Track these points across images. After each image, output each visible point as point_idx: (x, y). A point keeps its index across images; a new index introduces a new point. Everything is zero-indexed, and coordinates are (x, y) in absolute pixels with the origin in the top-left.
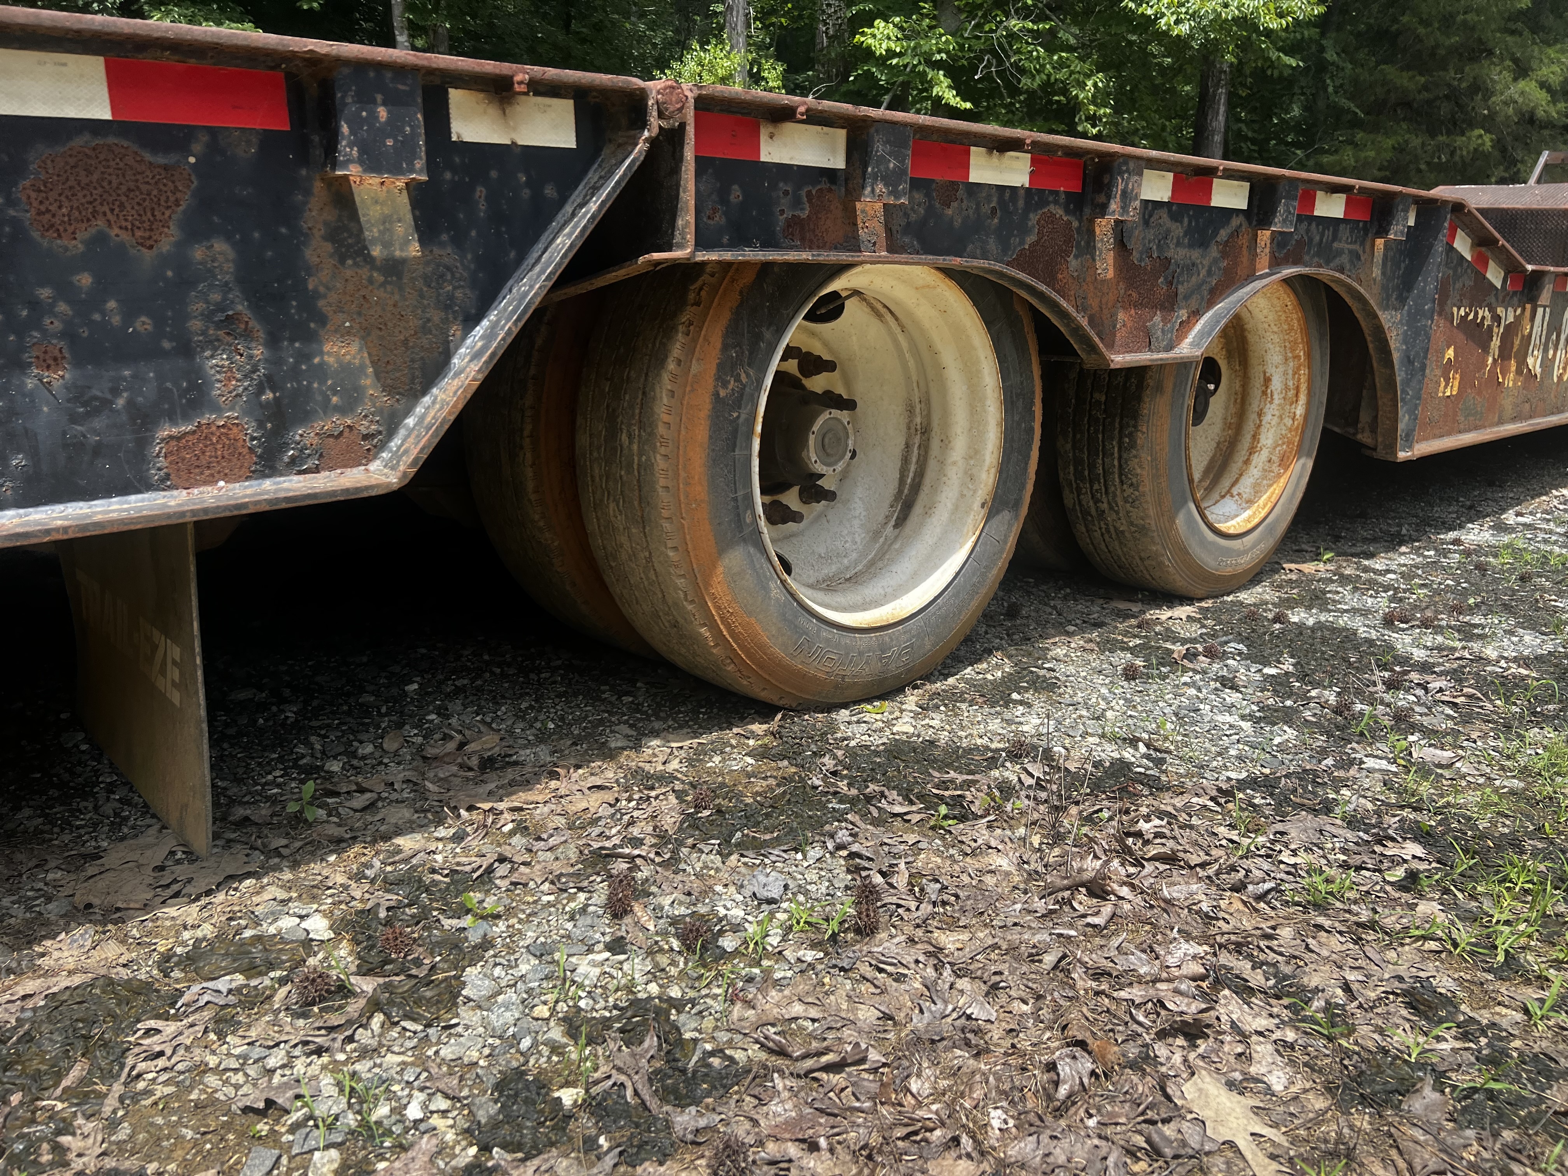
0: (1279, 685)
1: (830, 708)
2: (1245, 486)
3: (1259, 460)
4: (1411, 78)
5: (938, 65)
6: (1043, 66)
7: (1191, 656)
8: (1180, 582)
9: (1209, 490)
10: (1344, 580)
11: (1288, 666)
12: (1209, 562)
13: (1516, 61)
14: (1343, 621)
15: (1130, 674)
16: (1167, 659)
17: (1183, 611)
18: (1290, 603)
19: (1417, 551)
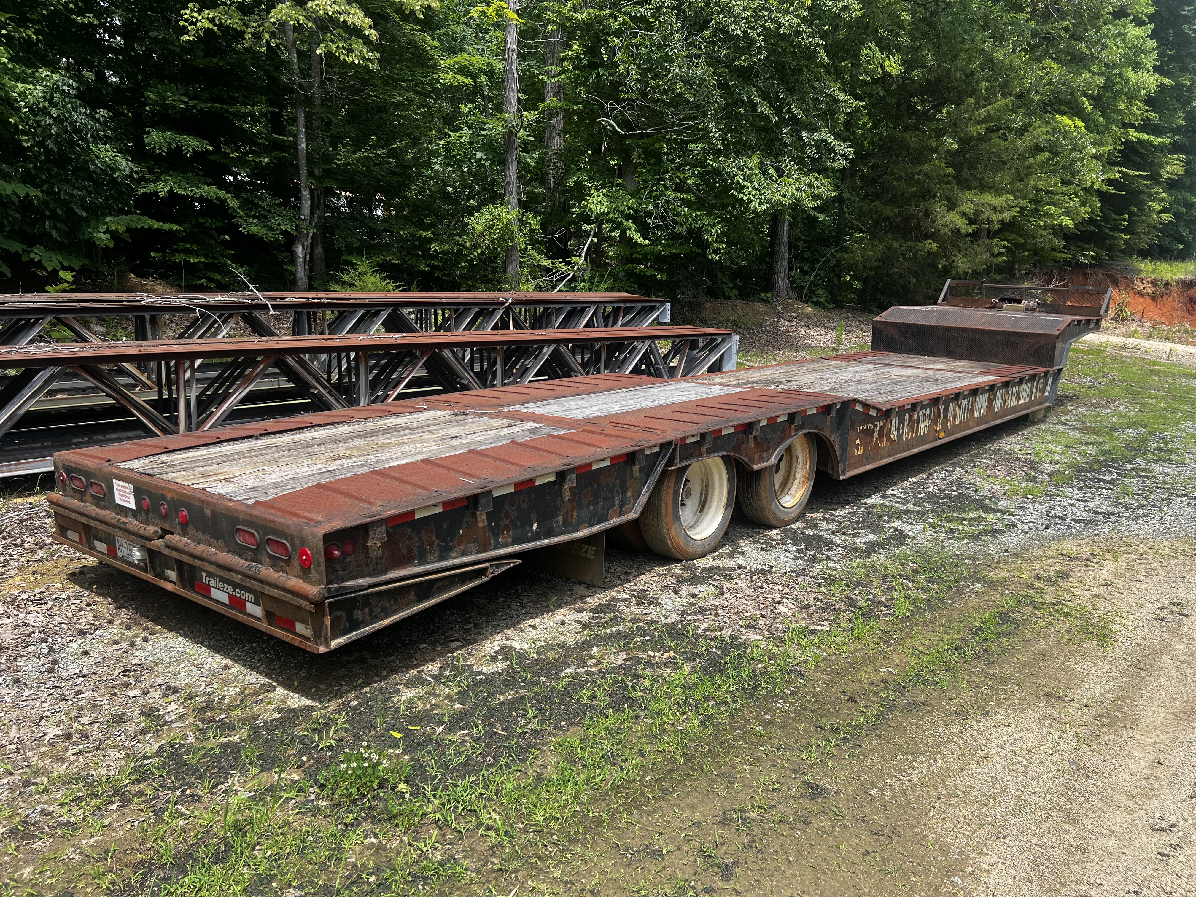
0: (800, 551)
1: (692, 560)
2: (792, 491)
3: (796, 483)
4: (891, 210)
5: (628, 217)
6: (687, 219)
7: (778, 544)
8: (774, 523)
9: (782, 492)
10: (825, 519)
11: (803, 546)
12: (782, 516)
13: (948, 199)
14: (821, 533)
15: (762, 549)
16: (771, 545)
17: (775, 531)
18: (806, 528)
19: (851, 508)
